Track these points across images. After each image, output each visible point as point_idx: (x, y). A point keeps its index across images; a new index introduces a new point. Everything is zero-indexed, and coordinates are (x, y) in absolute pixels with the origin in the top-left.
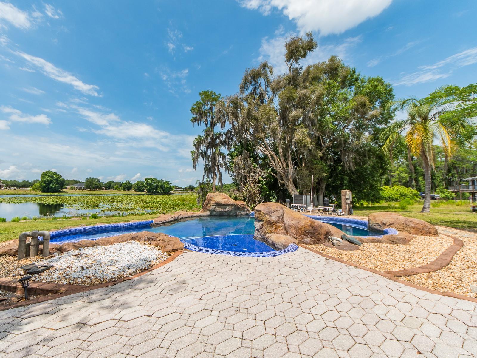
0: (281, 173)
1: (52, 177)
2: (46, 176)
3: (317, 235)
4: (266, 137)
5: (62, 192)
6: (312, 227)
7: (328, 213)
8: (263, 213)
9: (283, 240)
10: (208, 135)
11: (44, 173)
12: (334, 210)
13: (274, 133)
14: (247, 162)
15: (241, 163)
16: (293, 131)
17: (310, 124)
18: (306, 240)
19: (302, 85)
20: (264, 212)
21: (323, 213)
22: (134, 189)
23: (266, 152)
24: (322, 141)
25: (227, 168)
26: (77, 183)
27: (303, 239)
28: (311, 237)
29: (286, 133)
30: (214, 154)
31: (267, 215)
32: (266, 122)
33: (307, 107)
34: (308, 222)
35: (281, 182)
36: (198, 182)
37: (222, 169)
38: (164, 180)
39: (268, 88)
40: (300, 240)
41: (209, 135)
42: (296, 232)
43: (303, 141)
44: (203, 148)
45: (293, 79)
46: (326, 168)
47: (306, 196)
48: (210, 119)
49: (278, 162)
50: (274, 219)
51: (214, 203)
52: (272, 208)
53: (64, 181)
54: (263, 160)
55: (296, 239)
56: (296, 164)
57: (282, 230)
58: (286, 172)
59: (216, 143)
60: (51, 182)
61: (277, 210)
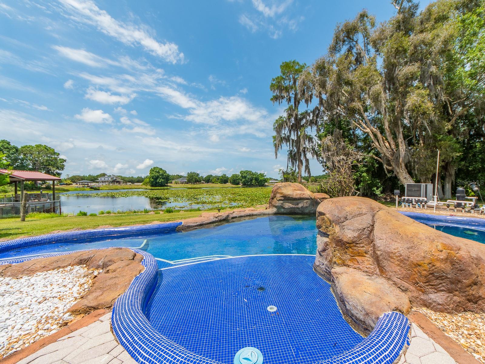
0: (387, 155)
1: (159, 172)
2: (154, 172)
3: (470, 286)
4: (366, 110)
5: (167, 186)
6: (453, 263)
7: (463, 211)
8: (328, 219)
9: (366, 296)
10: (290, 115)
11: (152, 169)
12: (476, 206)
13: (376, 99)
14: (339, 143)
15: (331, 144)
16: (405, 95)
17: (432, 83)
18: (432, 296)
19: (418, 28)
20: (331, 218)
21: (456, 211)
22: (230, 182)
23: (366, 129)
24: (450, 109)
25: (316, 153)
26: (181, 177)
27: (424, 292)
28: (450, 291)
29: (394, 99)
30: (299, 137)
31: (336, 224)
32: (364, 87)
33: (428, 59)
34: (440, 247)
35: (388, 167)
36: (281, 171)
37: (309, 155)
38: (259, 172)
39: (368, 46)
40: (415, 294)
41: (292, 115)
42: (405, 272)
43: (420, 106)
44: (285, 132)
45: (403, 22)
46: (458, 146)
47: (426, 186)
48: (293, 96)
49: (384, 142)
50: (349, 234)
51: (282, 197)
52: (348, 209)
53: (168, 176)
54: (363, 141)
55: (405, 291)
56: (410, 143)
57: (367, 262)
58: (395, 154)
59: (302, 124)
60: (157, 177)
61: (360, 214)
